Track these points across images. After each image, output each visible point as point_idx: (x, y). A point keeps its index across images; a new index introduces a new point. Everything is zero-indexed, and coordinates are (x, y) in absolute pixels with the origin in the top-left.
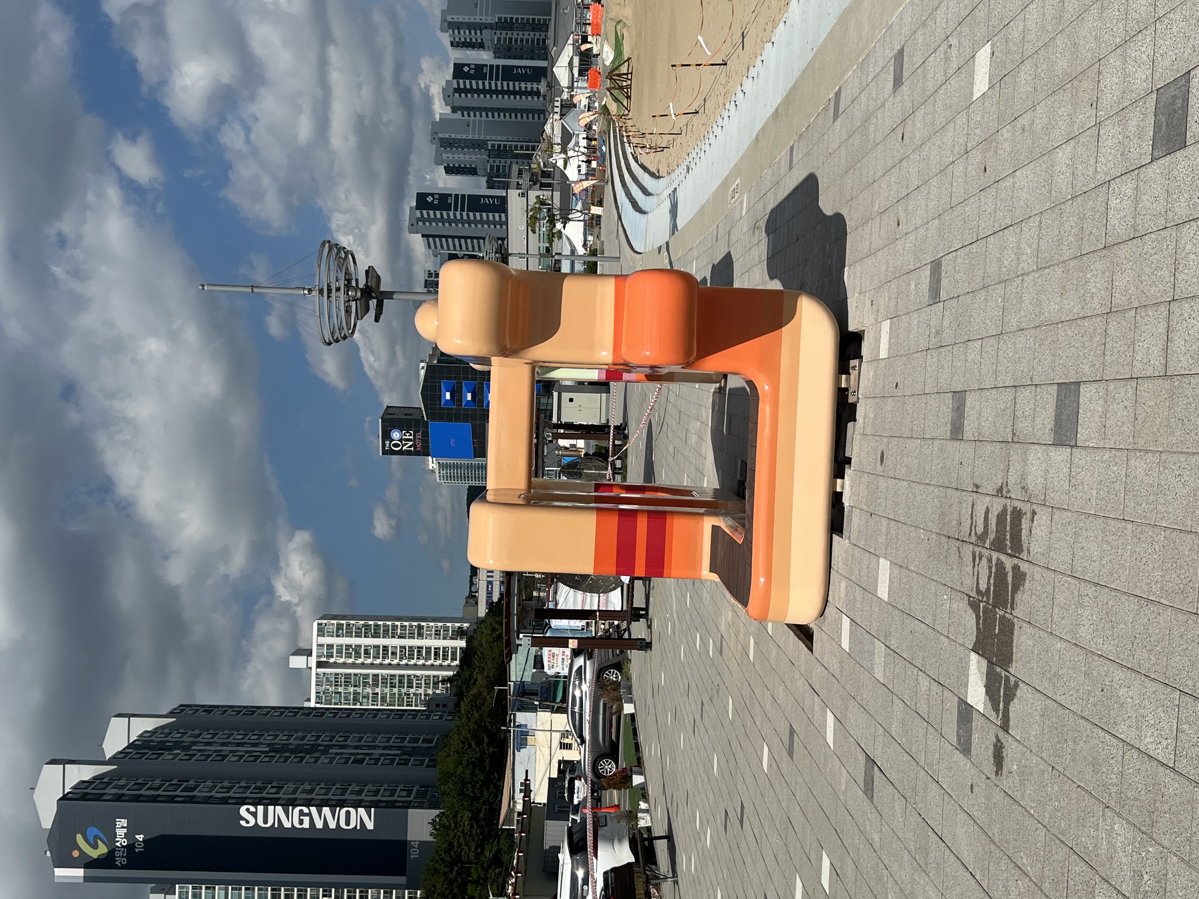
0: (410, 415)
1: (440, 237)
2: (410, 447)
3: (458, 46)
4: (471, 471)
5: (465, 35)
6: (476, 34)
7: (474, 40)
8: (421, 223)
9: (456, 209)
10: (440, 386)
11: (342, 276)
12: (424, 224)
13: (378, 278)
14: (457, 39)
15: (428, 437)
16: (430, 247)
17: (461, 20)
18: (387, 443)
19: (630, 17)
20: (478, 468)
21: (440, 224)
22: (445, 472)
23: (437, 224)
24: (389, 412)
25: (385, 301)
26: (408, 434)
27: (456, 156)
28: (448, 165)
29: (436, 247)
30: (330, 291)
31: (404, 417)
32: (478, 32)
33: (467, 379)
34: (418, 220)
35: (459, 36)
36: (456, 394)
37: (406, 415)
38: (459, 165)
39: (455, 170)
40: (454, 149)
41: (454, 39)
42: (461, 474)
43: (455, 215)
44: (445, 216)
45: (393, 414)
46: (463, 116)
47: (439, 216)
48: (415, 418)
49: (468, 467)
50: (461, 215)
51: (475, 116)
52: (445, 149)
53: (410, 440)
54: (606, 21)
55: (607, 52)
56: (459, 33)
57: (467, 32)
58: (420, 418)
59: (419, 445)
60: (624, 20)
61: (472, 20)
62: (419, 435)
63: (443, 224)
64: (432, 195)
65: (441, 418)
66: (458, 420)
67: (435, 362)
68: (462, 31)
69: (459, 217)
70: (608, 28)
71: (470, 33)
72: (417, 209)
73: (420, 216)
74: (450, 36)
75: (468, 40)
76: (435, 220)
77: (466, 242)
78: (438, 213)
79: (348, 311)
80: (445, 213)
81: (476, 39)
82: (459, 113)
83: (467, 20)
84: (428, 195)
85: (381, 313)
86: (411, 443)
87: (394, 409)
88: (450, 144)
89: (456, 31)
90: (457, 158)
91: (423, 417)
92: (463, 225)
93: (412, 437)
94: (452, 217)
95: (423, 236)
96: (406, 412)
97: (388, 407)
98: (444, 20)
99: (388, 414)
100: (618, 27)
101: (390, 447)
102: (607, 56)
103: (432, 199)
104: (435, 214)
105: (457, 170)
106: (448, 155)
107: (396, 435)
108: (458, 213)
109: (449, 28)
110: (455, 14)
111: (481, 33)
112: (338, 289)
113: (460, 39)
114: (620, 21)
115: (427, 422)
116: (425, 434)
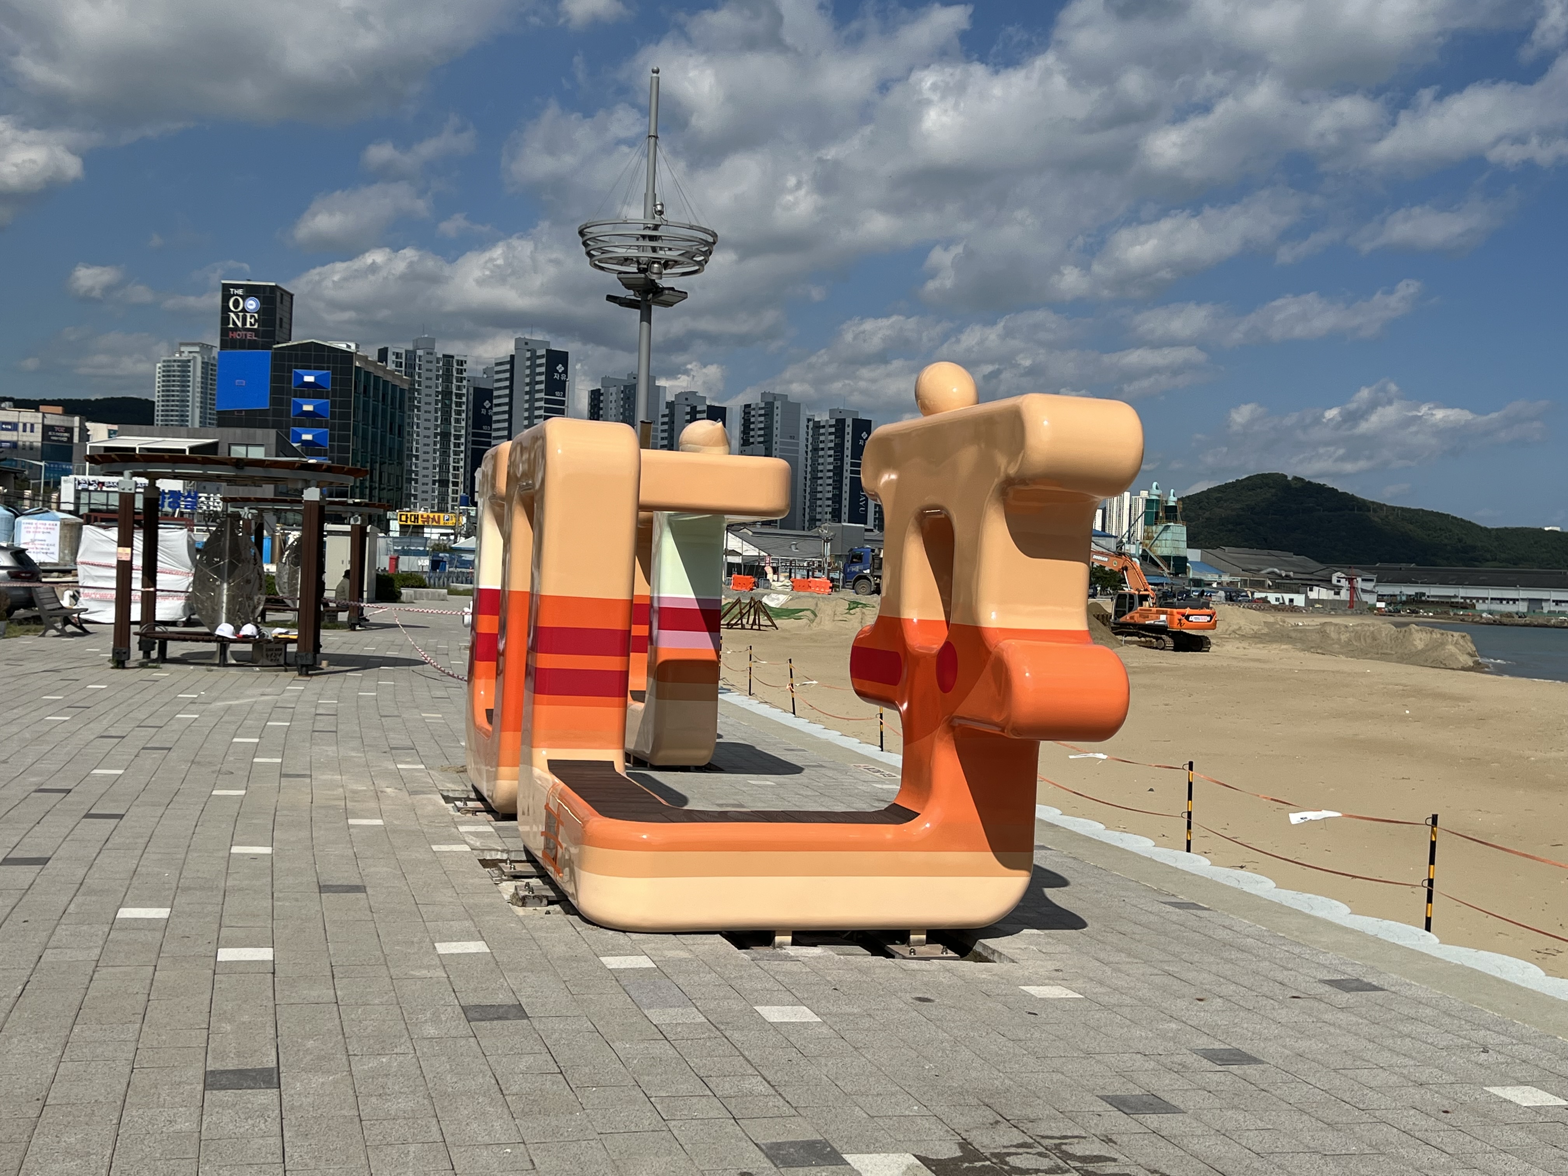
0: (281, 326)
1: (511, 379)
2: (234, 323)
3: (745, 413)
4: (177, 406)
5: (758, 423)
6: (759, 436)
7: (752, 433)
8: (528, 354)
9: (547, 401)
10: (322, 369)
11: (673, 255)
12: (528, 359)
13: (670, 304)
14: (753, 413)
15: (249, 349)
16: (497, 364)
17: (776, 418)
18: (240, 292)
19: (821, 627)
20: (182, 416)
21: (527, 380)
22: (176, 368)
23: (528, 376)
24: (286, 298)
25: (639, 311)
26: (253, 321)
27: (613, 405)
28: (602, 394)
29: (498, 372)
30: (652, 238)
31: (278, 316)
32: (762, 439)
33: (333, 404)
34: (533, 352)
35: (757, 416)
36: (311, 391)
37: (281, 319)
38: (602, 409)
39: (596, 402)
40: (622, 403)
41: (754, 409)
42: (173, 391)
43: (540, 400)
44: (538, 387)
45: (282, 302)
46: (663, 416)
47: (538, 378)
48: (277, 332)
49: (183, 401)
50: (540, 408)
51: (663, 431)
52: (622, 392)
53: (244, 323)
54: (814, 598)
55: (778, 599)
56: (760, 415)
57: (762, 425)
58: (277, 339)
59: (236, 335)
60: (817, 620)
61: (775, 432)
62: (251, 336)
63: (527, 384)
64: (565, 372)
65: (275, 368)
66: (274, 391)
67: (357, 364)
68: (762, 419)
69: (537, 404)
70: (806, 600)
71: (760, 429)
72: (547, 350)
73: (538, 354)
74: (757, 404)
75: (752, 426)
76: (533, 374)
77: (504, 412)
78: (543, 378)
79: (626, 260)
80: (542, 386)
81: (753, 437)
82: (667, 412)
83: (775, 425)
84: (566, 366)
85: (621, 304)
86: (239, 324)
87: (288, 304)
88: (628, 398)
89: (762, 412)
90: (611, 405)
91: (278, 343)
92: (526, 410)
93: (248, 326)
94: (537, 396)
95: (512, 357)
96: (285, 320)
97: (292, 296)
98: (775, 397)
99: (282, 295)
100: (808, 613)
101: (234, 295)
102: (773, 600)
103: (560, 371)
104: (540, 374)
105: (595, 405)
106: (614, 394)
107: (252, 304)
108: (542, 404)
109: (766, 404)
110: (782, 412)
111: (760, 443)
112: (654, 250)
113: (754, 416)
114: (816, 615)
115: (270, 348)
116: (253, 345)
